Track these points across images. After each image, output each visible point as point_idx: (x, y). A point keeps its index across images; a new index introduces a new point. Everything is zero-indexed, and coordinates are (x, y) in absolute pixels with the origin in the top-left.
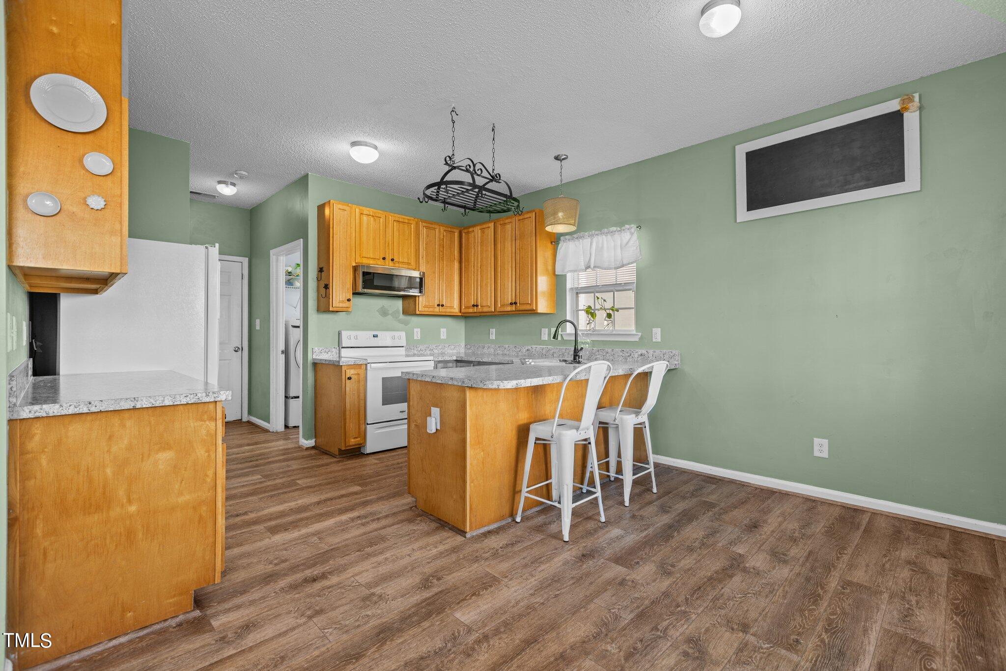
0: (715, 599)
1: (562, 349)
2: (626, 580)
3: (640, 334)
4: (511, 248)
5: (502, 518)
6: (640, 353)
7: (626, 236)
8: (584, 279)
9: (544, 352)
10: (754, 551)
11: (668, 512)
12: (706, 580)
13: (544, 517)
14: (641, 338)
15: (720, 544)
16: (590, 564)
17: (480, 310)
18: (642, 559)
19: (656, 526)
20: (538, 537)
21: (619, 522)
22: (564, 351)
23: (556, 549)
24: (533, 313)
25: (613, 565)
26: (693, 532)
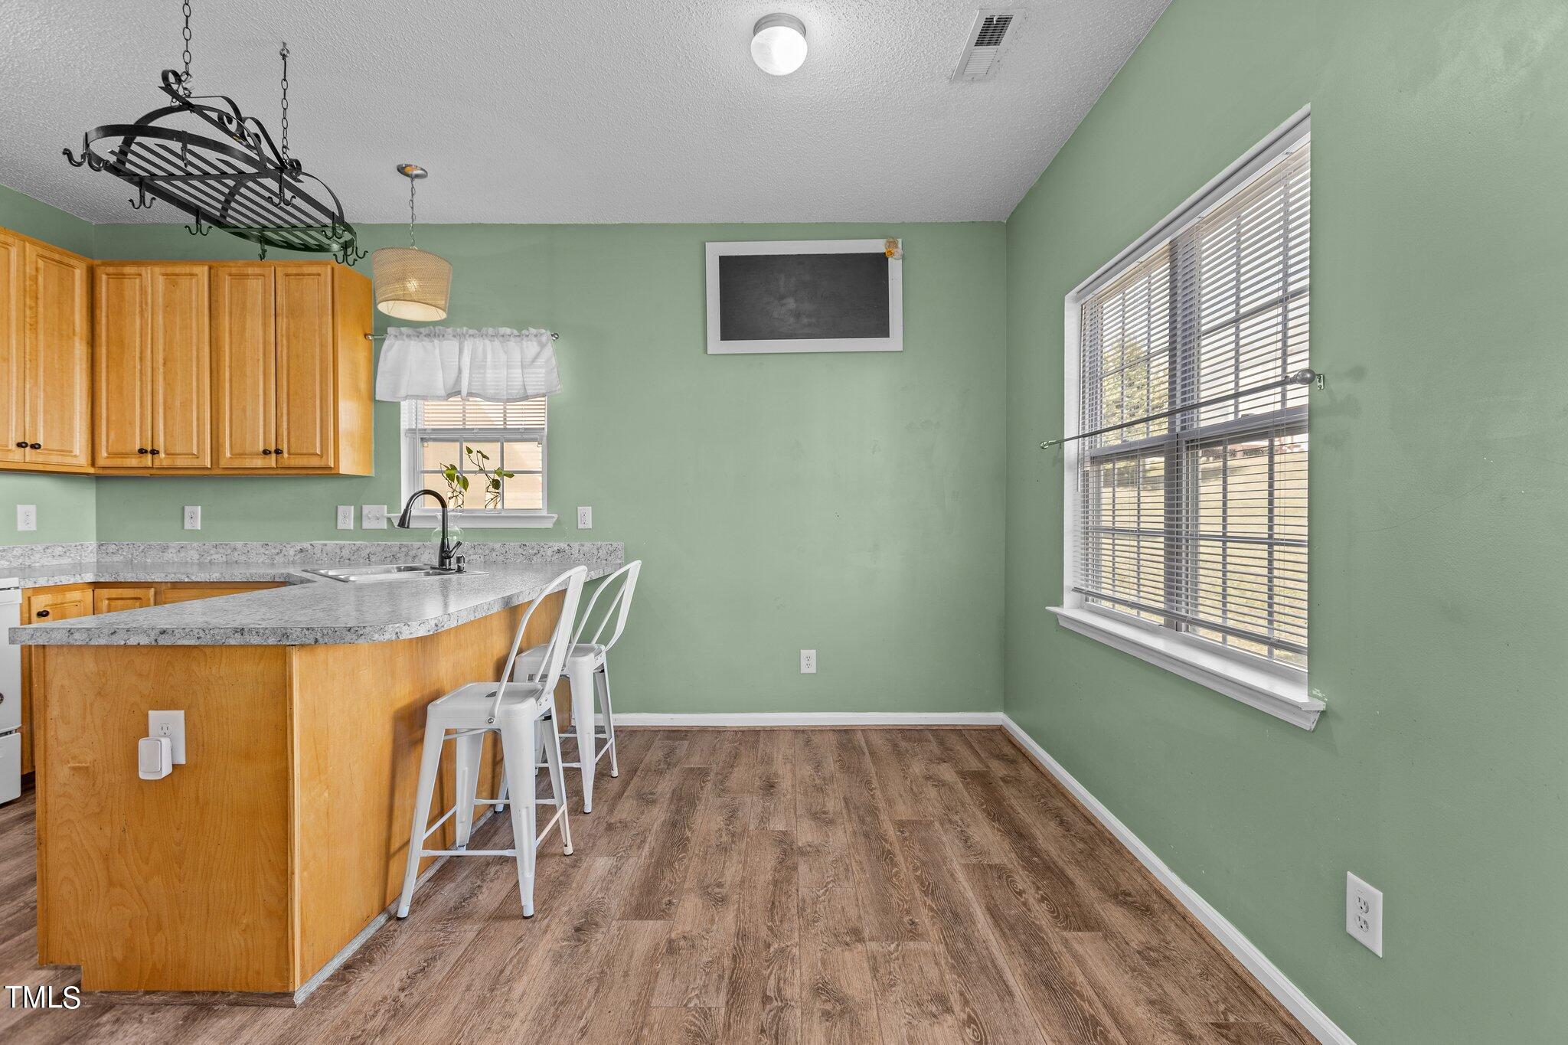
0: (801, 910)
1: (390, 547)
2: (674, 941)
3: (556, 516)
4: (265, 331)
5: (367, 921)
6: (556, 549)
7: (531, 347)
8: (441, 414)
9: (346, 553)
10: (794, 822)
11: (654, 802)
12: (771, 887)
13: (452, 885)
14: (558, 523)
15: (752, 827)
16: (600, 941)
17: (165, 464)
18: (671, 893)
19: (653, 831)
20: (469, 931)
21: (594, 844)
22: (396, 549)
23: (520, 939)
24: (329, 474)
25: (637, 923)
26: (707, 821)
